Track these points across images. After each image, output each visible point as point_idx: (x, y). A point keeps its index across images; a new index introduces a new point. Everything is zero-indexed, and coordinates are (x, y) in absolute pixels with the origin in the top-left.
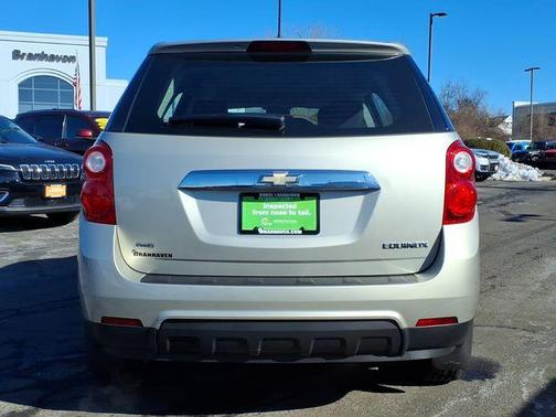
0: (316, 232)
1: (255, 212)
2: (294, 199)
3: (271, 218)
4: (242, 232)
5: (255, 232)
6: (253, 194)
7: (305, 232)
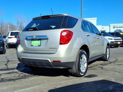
0: (40, 46)
1: (33, 43)
2: (38, 40)
3: (35, 43)
4: (31, 46)
5: (32, 46)
6: (33, 40)
7: (39, 46)
